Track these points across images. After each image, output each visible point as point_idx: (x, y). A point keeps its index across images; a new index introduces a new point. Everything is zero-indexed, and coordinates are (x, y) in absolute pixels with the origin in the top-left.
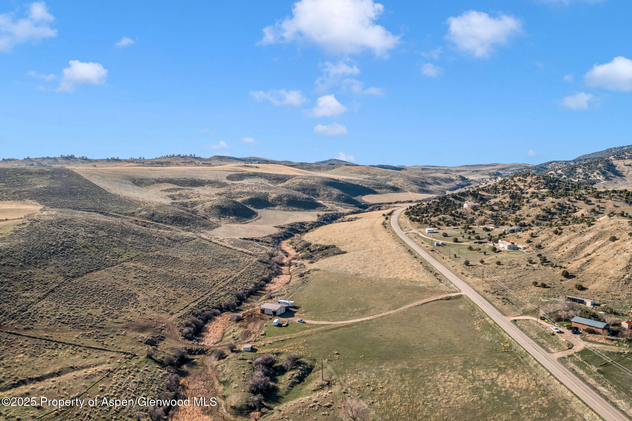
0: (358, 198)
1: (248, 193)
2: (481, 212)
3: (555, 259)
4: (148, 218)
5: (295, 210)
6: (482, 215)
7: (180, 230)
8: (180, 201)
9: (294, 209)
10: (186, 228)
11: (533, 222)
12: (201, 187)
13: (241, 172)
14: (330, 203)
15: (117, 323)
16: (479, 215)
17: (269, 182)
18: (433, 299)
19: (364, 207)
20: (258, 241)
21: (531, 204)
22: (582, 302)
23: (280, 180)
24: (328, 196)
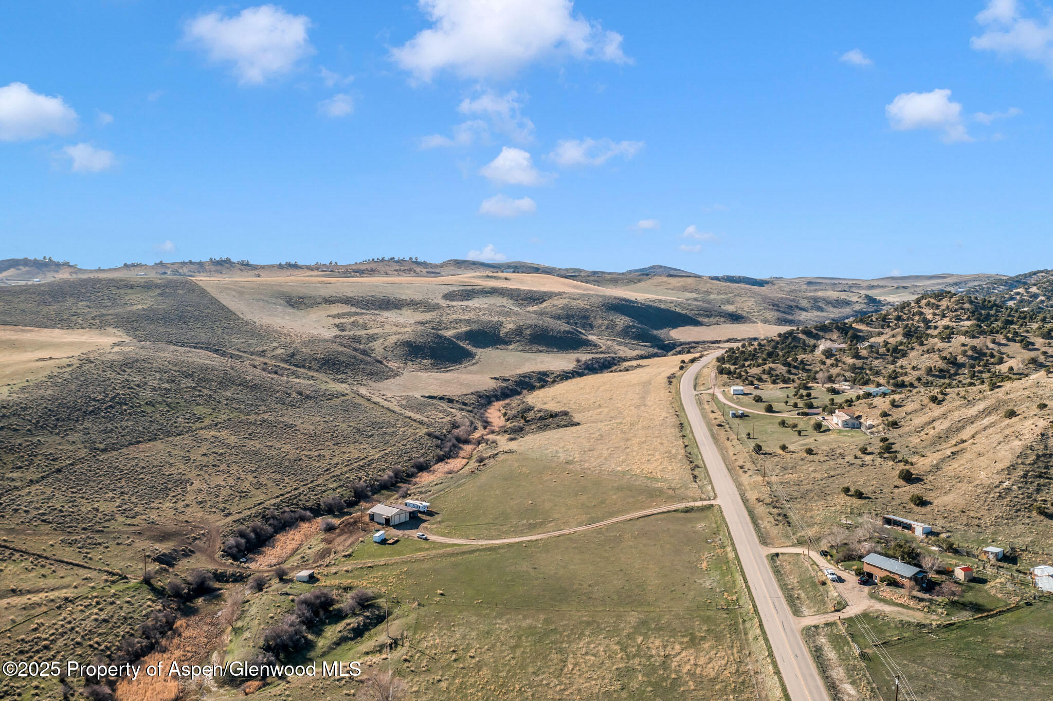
0: (661, 333)
1: (469, 322)
2: (836, 360)
3: (907, 447)
4: (284, 361)
5: (541, 351)
6: (837, 366)
7: (329, 380)
8: (351, 333)
9: (541, 349)
10: (339, 377)
11: (919, 379)
12: (396, 311)
13: (471, 287)
14: (608, 340)
15: (129, 525)
16: (832, 365)
17: (514, 304)
18: (661, 511)
19: (666, 348)
20: (450, 401)
21: (925, 348)
22: (908, 527)
23: (534, 300)
24: (607, 328)
